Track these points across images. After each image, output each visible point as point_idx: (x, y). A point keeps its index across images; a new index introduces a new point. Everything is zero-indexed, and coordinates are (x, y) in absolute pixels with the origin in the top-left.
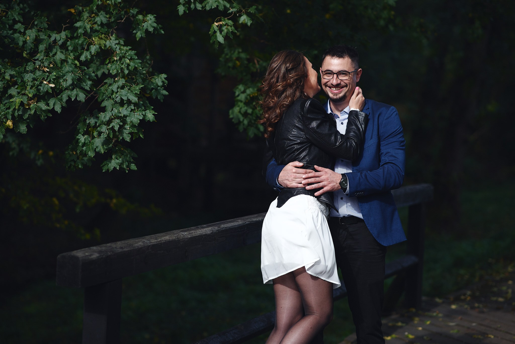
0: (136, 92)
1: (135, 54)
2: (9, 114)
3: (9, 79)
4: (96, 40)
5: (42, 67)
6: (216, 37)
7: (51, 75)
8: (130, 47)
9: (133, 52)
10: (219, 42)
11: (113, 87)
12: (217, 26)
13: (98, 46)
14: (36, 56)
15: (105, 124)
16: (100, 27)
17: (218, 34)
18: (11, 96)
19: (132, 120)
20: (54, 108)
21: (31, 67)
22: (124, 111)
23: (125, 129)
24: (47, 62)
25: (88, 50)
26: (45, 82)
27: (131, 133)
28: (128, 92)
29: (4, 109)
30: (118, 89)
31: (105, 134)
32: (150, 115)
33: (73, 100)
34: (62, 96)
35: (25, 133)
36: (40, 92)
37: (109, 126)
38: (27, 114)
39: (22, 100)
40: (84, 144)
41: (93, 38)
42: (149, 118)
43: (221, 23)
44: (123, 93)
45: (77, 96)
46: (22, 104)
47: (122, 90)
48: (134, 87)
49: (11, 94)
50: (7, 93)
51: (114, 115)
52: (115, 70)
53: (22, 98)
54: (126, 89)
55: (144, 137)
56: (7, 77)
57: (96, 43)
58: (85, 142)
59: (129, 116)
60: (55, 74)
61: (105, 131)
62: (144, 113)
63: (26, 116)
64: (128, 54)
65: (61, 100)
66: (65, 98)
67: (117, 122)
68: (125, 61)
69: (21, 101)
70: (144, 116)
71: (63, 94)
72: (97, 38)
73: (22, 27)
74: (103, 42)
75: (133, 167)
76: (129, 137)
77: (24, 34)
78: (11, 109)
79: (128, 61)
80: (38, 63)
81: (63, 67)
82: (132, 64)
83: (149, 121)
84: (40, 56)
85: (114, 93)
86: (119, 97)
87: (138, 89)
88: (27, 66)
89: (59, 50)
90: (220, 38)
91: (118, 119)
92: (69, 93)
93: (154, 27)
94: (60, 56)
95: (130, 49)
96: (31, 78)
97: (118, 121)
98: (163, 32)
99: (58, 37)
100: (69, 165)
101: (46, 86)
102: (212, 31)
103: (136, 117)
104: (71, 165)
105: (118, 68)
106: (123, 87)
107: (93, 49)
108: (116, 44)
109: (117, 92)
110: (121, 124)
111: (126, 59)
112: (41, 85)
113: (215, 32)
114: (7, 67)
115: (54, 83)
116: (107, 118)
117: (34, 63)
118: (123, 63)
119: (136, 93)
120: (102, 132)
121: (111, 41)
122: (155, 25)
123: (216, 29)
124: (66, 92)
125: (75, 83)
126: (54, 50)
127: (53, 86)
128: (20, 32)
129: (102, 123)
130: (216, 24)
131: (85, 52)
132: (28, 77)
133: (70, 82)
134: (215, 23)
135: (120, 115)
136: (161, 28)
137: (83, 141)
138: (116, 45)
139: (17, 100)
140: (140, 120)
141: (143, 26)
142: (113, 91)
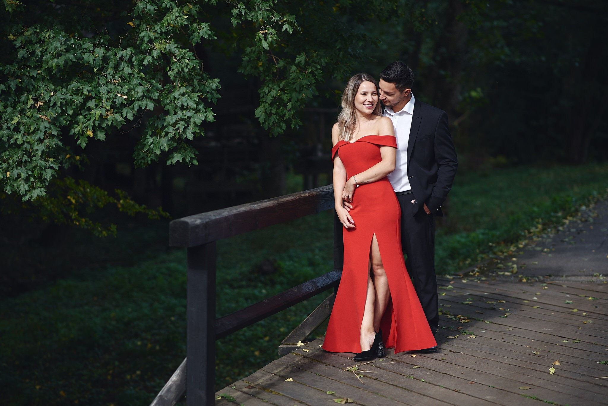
0: (195, 99)
1: (194, 55)
2: (90, 125)
3: (87, 94)
4: (157, 45)
5: (113, 81)
6: (261, 43)
7: (123, 88)
8: (188, 50)
9: (191, 53)
10: (264, 48)
11: (175, 94)
12: (262, 34)
13: (159, 51)
14: (107, 71)
15: (171, 126)
16: (159, 35)
17: (263, 41)
18: (90, 109)
19: (195, 120)
20: (126, 116)
21: (103, 81)
22: (188, 114)
23: (189, 129)
24: (118, 76)
25: (150, 54)
26: (119, 95)
27: (194, 133)
28: (188, 98)
29: (86, 121)
30: (179, 96)
31: (172, 134)
32: (210, 117)
33: (143, 109)
34: (133, 106)
35: (104, 140)
36: (116, 104)
37: (175, 127)
38: (104, 123)
39: (100, 112)
40: (152, 143)
41: (154, 44)
42: (209, 119)
43: (266, 31)
44: (184, 100)
45: (146, 105)
46: (101, 115)
47: (183, 97)
48: (193, 94)
49: (89, 106)
50: (86, 106)
51: (179, 117)
52: (176, 69)
53: (100, 111)
54: (186, 96)
55: (205, 135)
56: (86, 92)
57: (157, 48)
58: (153, 141)
59: (193, 117)
60: (127, 87)
61: (172, 131)
62: (205, 114)
63: (104, 125)
64: (186, 55)
65: (133, 109)
66: (136, 108)
67: (183, 124)
68: (184, 61)
69: (101, 114)
70: (206, 117)
71: (134, 104)
72: (158, 43)
73: (91, 46)
74: (163, 46)
75: (196, 162)
76: (191, 136)
77: (93, 52)
78: (92, 120)
79: (187, 61)
80: (109, 77)
81: (131, 80)
82: (190, 63)
83: (209, 122)
84: (110, 71)
85: (176, 99)
86: (181, 103)
87: (196, 97)
88: (100, 80)
89: (126, 65)
90: (265, 45)
91: (183, 121)
92: (140, 103)
93: (208, 34)
94: (127, 70)
95: (188, 51)
96: (106, 90)
97: (182, 122)
98: (216, 38)
99: (124, 53)
100: (140, 163)
101: (120, 98)
102: (258, 38)
103: (199, 119)
104: (141, 162)
105: (179, 67)
106: (183, 95)
107: (155, 53)
108: (175, 47)
109: (179, 98)
110: (186, 125)
111: (185, 59)
112: (116, 98)
113: (260, 39)
114: (84, 84)
115: (127, 95)
116: (174, 121)
117: (107, 77)
118: (183, 63)
119: (195, 101)
120: (169, 133)
121: (170, 45)
122: (210, 32)
123: (261, 36)
124: (137, 102)
125: (146, 94)
126: (122, 66)
127: (125, 97)
128: (90, 51)
129: (169, 125)
130: (262, 32)
131: (147, 56)
132: (103, 90)
133: (140, 94)
134: (260, 31)
135: (185, 118)
136: (214, 35)
137: (151, 141)
138: (175, 49)
139: (97, 112)
140: (202, 120)
141: (199, 33)
142: (175, 98)
